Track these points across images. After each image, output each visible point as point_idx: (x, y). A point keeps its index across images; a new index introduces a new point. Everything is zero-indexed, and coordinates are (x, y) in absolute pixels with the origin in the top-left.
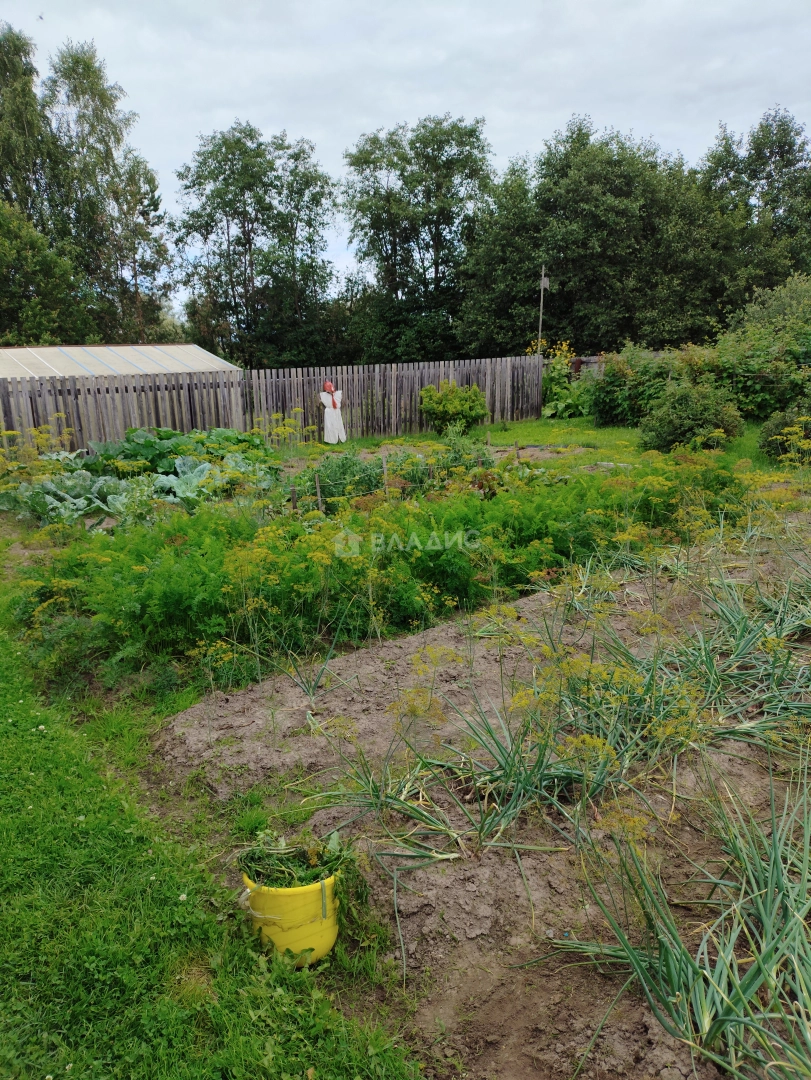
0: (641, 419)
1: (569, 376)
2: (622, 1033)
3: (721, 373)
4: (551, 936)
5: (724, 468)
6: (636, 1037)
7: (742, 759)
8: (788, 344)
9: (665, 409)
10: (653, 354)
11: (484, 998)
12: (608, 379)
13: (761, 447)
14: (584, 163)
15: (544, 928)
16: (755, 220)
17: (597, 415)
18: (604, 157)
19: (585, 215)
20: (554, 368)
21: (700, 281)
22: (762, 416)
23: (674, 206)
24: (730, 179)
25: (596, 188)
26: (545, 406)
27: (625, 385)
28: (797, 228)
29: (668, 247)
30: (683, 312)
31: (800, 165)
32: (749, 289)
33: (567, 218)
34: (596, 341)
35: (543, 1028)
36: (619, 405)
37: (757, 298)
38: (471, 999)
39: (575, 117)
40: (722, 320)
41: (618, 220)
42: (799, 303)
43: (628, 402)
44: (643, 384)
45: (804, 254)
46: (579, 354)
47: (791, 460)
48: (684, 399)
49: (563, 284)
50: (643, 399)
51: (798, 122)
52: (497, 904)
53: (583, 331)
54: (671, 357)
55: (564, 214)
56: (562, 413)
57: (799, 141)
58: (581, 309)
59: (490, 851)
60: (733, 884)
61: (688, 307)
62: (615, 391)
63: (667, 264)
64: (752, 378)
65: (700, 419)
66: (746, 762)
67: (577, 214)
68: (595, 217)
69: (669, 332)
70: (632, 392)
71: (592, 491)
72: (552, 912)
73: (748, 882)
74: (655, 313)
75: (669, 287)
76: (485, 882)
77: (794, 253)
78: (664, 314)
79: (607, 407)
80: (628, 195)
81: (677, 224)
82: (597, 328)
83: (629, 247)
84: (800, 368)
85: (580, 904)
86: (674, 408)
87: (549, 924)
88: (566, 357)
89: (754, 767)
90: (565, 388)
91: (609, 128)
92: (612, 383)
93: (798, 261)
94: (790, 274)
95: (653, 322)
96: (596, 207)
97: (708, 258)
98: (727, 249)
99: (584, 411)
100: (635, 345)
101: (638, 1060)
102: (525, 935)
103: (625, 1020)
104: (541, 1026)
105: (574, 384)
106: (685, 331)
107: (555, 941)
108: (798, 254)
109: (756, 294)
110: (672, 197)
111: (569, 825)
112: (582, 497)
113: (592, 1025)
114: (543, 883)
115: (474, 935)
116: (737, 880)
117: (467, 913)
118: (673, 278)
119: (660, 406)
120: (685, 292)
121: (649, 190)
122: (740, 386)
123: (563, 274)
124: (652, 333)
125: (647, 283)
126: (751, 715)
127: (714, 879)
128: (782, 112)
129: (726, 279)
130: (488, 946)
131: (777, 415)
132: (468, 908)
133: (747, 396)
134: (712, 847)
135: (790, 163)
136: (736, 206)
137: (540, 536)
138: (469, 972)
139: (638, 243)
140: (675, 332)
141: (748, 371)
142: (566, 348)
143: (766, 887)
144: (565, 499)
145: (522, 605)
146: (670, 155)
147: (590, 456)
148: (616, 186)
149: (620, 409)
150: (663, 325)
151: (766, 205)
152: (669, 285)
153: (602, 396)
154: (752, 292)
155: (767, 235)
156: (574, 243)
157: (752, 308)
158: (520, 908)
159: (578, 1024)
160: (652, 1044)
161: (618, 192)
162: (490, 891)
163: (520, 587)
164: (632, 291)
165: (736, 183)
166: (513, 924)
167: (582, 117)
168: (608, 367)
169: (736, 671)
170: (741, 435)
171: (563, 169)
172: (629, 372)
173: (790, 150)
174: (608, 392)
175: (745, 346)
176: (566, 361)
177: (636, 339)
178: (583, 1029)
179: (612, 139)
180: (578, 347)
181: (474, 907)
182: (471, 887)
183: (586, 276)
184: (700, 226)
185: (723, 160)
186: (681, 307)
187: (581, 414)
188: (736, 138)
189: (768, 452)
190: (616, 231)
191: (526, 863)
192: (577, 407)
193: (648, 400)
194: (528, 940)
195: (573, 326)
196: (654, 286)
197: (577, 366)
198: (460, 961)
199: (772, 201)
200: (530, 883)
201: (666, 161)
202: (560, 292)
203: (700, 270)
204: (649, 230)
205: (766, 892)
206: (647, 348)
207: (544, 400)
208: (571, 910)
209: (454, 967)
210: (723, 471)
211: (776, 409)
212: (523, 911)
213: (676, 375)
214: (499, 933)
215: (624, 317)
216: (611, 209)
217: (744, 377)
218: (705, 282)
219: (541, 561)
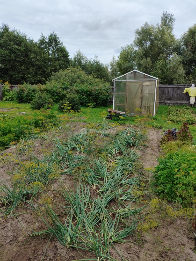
0: (31, 102)
1: (9, 90)
2: (50, 250)
3: (48, 91)
4: (29, 234)
5: (52, 113)
6: (54, 249)
7: (66, 178)
8: (61, 85)
9: (36, 99)
10: (31, 86)
11: (14, 257)
12: (20, 91)
13: (58, 108)
14: (8, 36)
15: (27, 233)
16: (51, 56)
17: (18, 100)
18: (13, 35)
19: (9, 49)
20: (5, 87)
21: (40, 69)
22: (57, 101)
23: (32, 51)
24: (44, 46)
25: (12, 43)
26: (3, 97)
27: (25, 93)
28: (60, 60)
29: (32, 60)
30: (36, 76)
31: (59, 46)
32: (51, 72)
33: (4, 49)
34: (15, 81)
35: (31, 258)
36: (24, 98)
37: (53, 75)
38: (10, 259)
39: (4, 23)
40: (46, 79)
41: (18, 52)
42: (62, 76)
43: (26, 97)
44: (30, 93)
45: (62, 66)
46: (11, 84)
47: (66, 111)
48: (40, 97)
49: (5, 66)
50: (30, 96)
51: (58, 36)
52: (14, 231)
53: (12, 79)
54: (36, 87)
55: (3, 48)
56: (8, 99)
57: (58, 40)
58: (11, 73)
59: (9, 218)
60: (69, 207)
61: (38, 75)
62: (23, 94)
63: (32, 64)
64: (54, 93)
65: (45, 102)
66: (66, 179)
67: (7, 49)
68: (12, 50)
69: (34, 81)
70: (27, 95)
71: (22, 120)
72: (28, 228)
73: (73, 205)
74: (30, 76)
75: (33, 70)
76: (9, 226)
77: (60, 65)
78: (32, 76)
79: (21, 98)
80: (20, 46)
81: (33, 55)
82: (15, 78)
83: (22, 59)
84: (64, 91)
85: (35, 223)
86: (38, 99)
87: (28, 231)
88: (8, 85)
89: (68, 179)
90: (9, 93)
91: (14, 28)
92: (21, 92)
93: (61, 67)
94: (59, 70)
95: (29, 78)
96: (12, 47)
97: (41, 64)
98: (45, 62)
99: (14, 99)
100: (26, 83)
101: (55, 254)
102: (22, 236)
103: (51, 247)
104: (31, 257)
105: (11, 92)
106: (38, 81)
107: (30, 235)
108: (61, 65)
109: (53, 74)
110: (31, 48)
111: (29, 205)
112: (19, 121)
113: (43, 251)
114: (25, 222)
115: (8, 242)
116: (70, 206)
117: (5, 237)
118: (33, 68)
119: (35, 99)
120: (36, 71)
121: (26, 45)
122: (52, 94)
123: (5, 63)
124: (30, 80)
125: (27, 68)
126: (66, 168)
127: (65, 207)
128: (54, 33)
129: (46, 69)
130: (12, 243)
131: (61, 101)
132: (5, 235)
133: (54, 97)
134: (62, 200)
135: (57, 45)
136: (46, 53)
137: (9, 132)
138: (8, 252)
139: (24, 58)
140: (35, 81)
141: (53, 91)
142: (8, 83)
143: (76, 205)
144: (15, 123)
145: (6, 151)
146: (30, 38)
147: (18, 111)
148: (17, 43)
149: (24, 99)
150: (32, 79)
151: (53, 53)
152: (32, 69)
153: (19, 95)
154: (52, 73)
155: (54, 60)
156: (7, 56)
157: (52, 77)
158: (20, 230)
159: (40, 253)
160: (58, 249)
161: (18, 45)
162: (11, 228)
163: (5, 147)
164: (24, 70)
165: (46, 47)
166: (19, 235)
167: (6, 23)
168: (20, 88)
169: (62, 159)
170: (54, 106)
171: (2, 36)
172: (26, 90)
173: (57, 42)
174: (21, 95)
175: (52, 85)
176: (8, 86)
177: (26, 82)
178: (41, 253)
179: (15, 31)
180: (11, 82)
181: (7, 234)
182: (5, 229)
183: (11, 65)
184: (38, 56)
185: (42, 41)
186: (36, 75)
187: (14, 100)
188: (45, 37)
189: (60, 109)
190: (18, 54)
191: (19, 218)
192: (12, 98)
193: (31, 97)
194: (23, 237)
195: (9, 77)
196: (29, 69)
197: (11, 87)
198: (5, 250)
199: (54, 53)
200: (22, 222)
201: (29, 39)
202: (5, 68)
203: (40, 66)
204: (26, 55)
205: (76, 206)
206: (29, 84)
207: (3, 96)
208: (33, 226)
209: (3, 253)
210: (52, 114)
211: (60, 100)
212: (21, 230)
213: (37, 91)
214: (15, 238)
215: (22, 76)
216: (17, 49)
217: (53, 92)
218: (41, 69)
219: (10, 139)
